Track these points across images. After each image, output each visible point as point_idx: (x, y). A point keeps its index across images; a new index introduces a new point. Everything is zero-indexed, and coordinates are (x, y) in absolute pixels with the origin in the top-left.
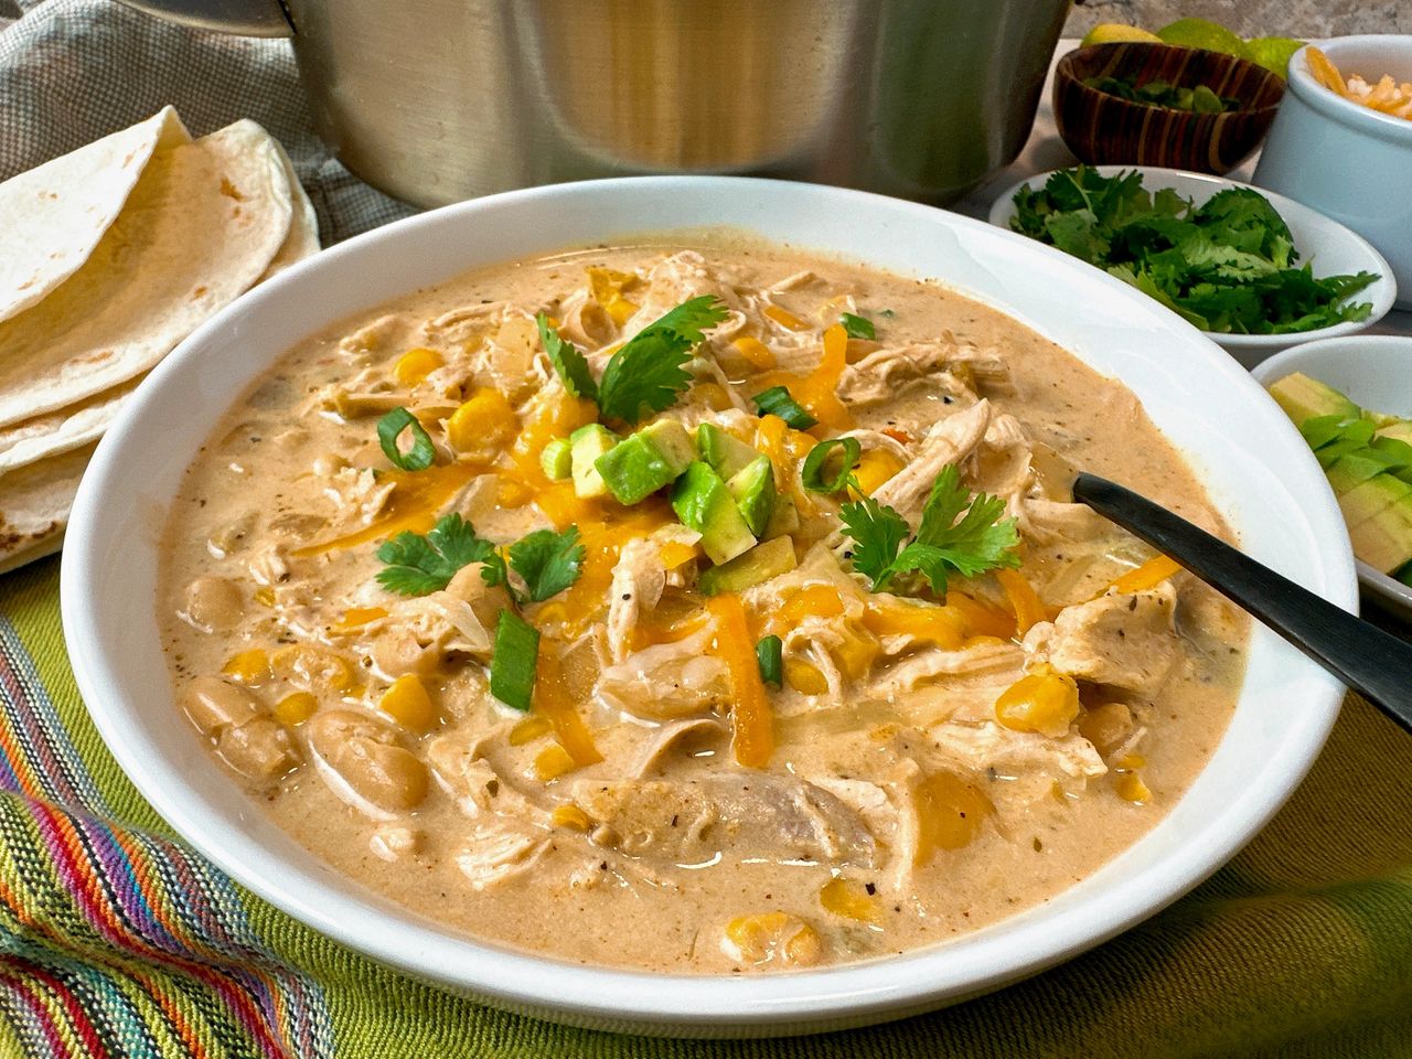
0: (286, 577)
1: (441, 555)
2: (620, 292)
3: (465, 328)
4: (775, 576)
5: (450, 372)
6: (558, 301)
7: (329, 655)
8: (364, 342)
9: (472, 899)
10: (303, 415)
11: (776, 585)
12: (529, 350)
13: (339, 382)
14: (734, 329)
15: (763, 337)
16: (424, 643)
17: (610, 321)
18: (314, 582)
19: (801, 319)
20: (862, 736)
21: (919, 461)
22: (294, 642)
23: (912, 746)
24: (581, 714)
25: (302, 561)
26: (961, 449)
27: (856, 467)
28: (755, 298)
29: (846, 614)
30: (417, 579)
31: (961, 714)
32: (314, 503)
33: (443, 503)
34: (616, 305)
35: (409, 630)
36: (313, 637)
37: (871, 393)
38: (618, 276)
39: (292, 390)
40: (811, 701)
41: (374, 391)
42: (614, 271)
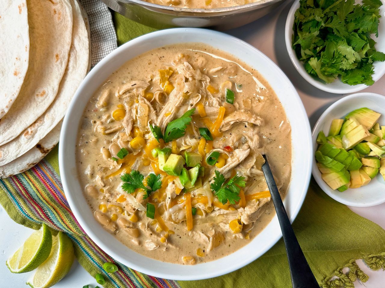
0: (104, 186)
1: (134, 179)
2: (168, 80)
3: (129, 97)
4: (197, 189)
5: (128, 123)
6: (152, 80)
7: (117, 207)
8: (104, 105)
9: (148, 251)
10: (95, 131)
11: (197, 191)
12: (146, 118)
13: (101, 118)
14: (198, 101)
15: (205, 102)
16: (134, 209)
17: (166, 94)
18: (110, 187)
19: (216, 88)
20: (207, 224)
21: (231, 162)
22: (110, 202)
23: (215, 226)
24: (162, 218)
25: (106, 181)
26: (240, 161)
27: (218, 162)
28: (205, 82)
29: (208, 206)
30: (130, 188)
31: (224, 221)
32: (105, 163)
33: (132, 164)
34: (167, 86)
35: (131, 206)
36: (114, 201)
37: (227, 128)
38: (168, 72)
39: (90, 122)
40: (200, 217)
41: (110, 123)
42: (167, 70)
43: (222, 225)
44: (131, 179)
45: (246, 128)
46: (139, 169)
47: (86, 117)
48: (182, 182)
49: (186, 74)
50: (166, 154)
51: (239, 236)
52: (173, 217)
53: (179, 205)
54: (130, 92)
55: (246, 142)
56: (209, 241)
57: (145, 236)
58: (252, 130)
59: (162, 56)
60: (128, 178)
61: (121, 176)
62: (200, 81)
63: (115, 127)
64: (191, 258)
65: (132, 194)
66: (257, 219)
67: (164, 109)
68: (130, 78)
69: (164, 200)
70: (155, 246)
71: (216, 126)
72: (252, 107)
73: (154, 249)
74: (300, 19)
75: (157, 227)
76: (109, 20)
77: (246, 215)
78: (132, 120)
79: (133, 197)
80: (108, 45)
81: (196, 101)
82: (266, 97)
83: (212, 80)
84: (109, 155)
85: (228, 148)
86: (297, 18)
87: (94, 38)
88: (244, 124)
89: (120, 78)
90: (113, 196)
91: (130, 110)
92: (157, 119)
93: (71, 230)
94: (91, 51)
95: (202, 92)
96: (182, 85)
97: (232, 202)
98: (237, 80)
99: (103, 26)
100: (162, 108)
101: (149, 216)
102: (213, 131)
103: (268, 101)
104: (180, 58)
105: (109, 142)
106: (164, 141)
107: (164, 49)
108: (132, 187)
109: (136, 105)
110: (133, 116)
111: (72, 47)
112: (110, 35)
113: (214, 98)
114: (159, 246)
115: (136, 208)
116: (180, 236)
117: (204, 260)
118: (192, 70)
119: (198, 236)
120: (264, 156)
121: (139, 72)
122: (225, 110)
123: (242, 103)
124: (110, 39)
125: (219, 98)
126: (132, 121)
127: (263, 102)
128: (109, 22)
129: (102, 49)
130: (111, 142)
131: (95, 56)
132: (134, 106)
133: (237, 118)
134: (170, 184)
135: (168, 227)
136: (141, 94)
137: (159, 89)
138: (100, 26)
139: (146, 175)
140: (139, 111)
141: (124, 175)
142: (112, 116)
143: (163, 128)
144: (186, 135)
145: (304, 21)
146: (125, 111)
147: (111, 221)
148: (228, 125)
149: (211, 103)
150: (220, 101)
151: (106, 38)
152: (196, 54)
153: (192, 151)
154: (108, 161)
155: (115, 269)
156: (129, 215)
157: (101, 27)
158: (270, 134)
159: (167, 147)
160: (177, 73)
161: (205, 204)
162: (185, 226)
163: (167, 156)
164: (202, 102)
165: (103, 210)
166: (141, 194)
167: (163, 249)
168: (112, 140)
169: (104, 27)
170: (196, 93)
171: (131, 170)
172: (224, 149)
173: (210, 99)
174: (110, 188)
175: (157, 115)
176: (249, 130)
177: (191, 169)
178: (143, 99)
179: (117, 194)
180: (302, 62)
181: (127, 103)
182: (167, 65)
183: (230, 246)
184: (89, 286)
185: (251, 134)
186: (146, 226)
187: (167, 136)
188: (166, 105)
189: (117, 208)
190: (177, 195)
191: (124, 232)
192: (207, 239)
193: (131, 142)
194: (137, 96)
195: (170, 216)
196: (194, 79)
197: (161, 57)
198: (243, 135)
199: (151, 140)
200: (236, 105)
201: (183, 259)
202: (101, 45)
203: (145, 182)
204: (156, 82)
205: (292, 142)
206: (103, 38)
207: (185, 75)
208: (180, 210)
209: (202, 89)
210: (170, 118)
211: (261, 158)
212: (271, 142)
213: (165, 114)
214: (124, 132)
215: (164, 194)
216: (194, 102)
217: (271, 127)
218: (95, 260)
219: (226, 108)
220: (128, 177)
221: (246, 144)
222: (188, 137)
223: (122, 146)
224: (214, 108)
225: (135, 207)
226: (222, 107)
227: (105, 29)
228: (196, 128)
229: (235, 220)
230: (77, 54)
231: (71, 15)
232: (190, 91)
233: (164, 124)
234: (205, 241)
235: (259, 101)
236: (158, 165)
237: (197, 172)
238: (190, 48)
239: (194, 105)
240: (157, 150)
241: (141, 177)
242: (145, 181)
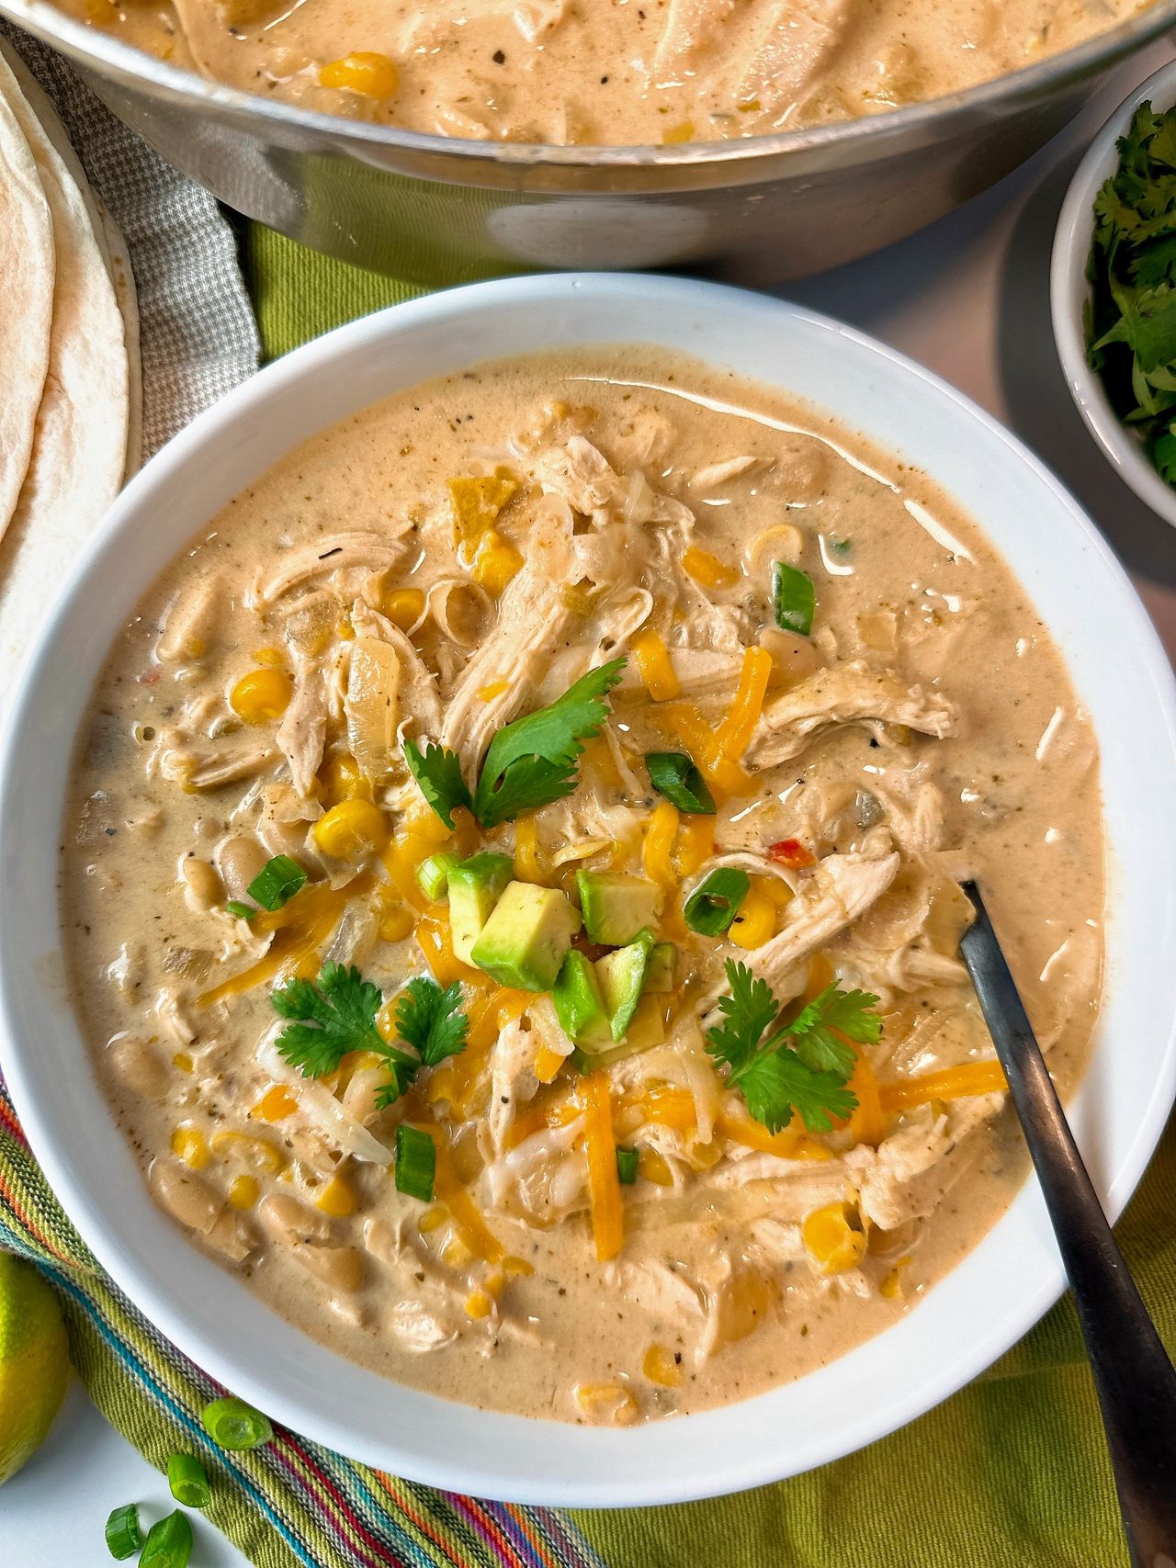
0: (194, 1042)
1: (332, 1006)
2: (495, 523)
3: (306, 609)
4: (642, 1051)
5: (302, 738)
6: (415, 528)
7: (256, 1140)
8: (188, 653)
9: (407, 1358)
10: (148, 778)
11: (642, 1066)
12: (389, 712)
13: (175, 716)
14: (635, 626)
15: (672, 627)
16: (336, 1156)
17: (483, 594)
18: (222, 1043)
19: (727, 563)
20: (694, 1228)
21: (805, 921)
22: (222, 1117)
23: (732, 1237)
24: (471, 1197)
25: (203, 1015)
26: (852, 915)
27: (740, 920)
28: (669, 532)
29: (697, 1139)
30: (315, 1049)
31: (780, 1214)
32: (195, 928)
33: (324, 936)
34: (488, 555)
35: (319, 1140)
36: (238, 1113)
37: (783, 753)
38: (492, 489)
39: (125, 732)
40: (659, 1192)
41: (218, 735)
42: (487, 479)
43: (765, 1231)
44: (318, 1005)
45: (873, 750)
46: (355, 958)
47: (107, 712)
48: (564, 1021)
49: (577, 498)
50: (483, 883)
51: (852, 1287)
52: (524, 1194)
53: (553, 1133)
54: (311, 590)
55: (879, 817)
56: (706, 1311)
57: (392, 1285)
58: (905, 758)
59: (463, 413)
60: (304, 1000)
61: (271, 993)
62: (649, 528)
63: (243, 755)
64: (616, 1392)
65: (321, 1077)
66: (939, 1198)
67: (476, 665)
68: (311, 520)
69: (481, 1108)
70: (437, 1334)
71: (724, 745)
72: (903, 650)
73: (437, 1348)
74: (1120, 226)
75: (449, 1240)
76: (223, 262)
77: (884, 1186)
78: (320, 718)
79: (328, 1094)
80: (218, 377)
81: (629, 623)
82: (968, 599)
83: (705, 525)
84: (216, 892)
85: (789, 848)
86: (1106, 221)
87: (158, 347)
88: (866, 729)
89: (266, 522)
90: (235, 1090)
91: (315, 675)
92: (441, 713)
93: (45, 1247)
94: (139, 404)
95: (659, 581)
96: (561, 548)
97: (816, 1119)
98: (825, 520)
99: (197, 292)
100: (467, 660)
101: (409, 1187)
102: (714, 767)
103: (982, 618)
104: (548, 421)
105: (215, 829)
106: (477, 822)
107: (469, 381)
108: (324, 1046)
109: (341, 648)
110: (328, 700)
111: (51, 385)
112: (228, 332)
113: (717, 610)
114: (461, 1335)
115: (346, 1152)
116: (562, 1284)
117: (679, 1401)
118: (605, 475)
119: (651, 1288)
120: (971, 888)
121: (356, 493)
122: (768, 666)
123: (853, 630)
124: (228, 349)
125: (740, 607)
126: (321, 726)
127: (958, 621)
128: (225, 272)
129: (189, 395)
130: (227, 827)
131: (160, 426)
132: (334, 654)
133: (830, 700)
134: (509, 1029)
135: (503, 1243)
136: (366, 596)
137: (453, 569)
138: (182, 291)
139: (393, 985)
140: (353, 675)
141: (285, 986)
142: (228, 702)
143: (472, 756)
144: (582, 787)
145: (1140, 236)
146: (292, 677)
147: (229, 1211)
148: (788, 735)
149: (700, 630)
150: (746, 620)
151: (210, 346)
152: (627, 398)
153: (611, 868)
154: (211, 922)
155: (256, 1431)
156: (313, 1182)
157: (188, 294)
158: (996, 778)
159: (493, 848)
160: (538, 491)
161: (682, 1126)
162: (586, 1234)
163: (491, 889)
164: (659, 630)
165: (188, 1155)
166: (365, 1080)
167: (477, 1348)
168: (231, 818)
169: (202, 294)
170: (629, 585)
171: (320, 964)
172: (768, 857)
173: (695, 614)
174: (220, 1050)
175: (443, 694)
176: (889, 762)
177: (609, 958)
178: (371, 621)
179: (256, 1080)
180: (1136, 433)
181: (297, 641)
182: (487, 457)
183: (804, 1331)
184: (139, 1511)
185: (904, 779)
186: (392, 1234)
187: (491, 794)
188: (487, 644)
189: (256, 1148)
190: (542, 1087)
191: (293, 1265)
192: (695, 1300)
193: (319, 825)
194: (346, 608)
195: (512, 1188)
196: (616, 517)
197: (458, 421)
198: (860, 787)
199: (413, 816)
200: (826, 637)
201: (575, 1395)
202: (185, 377)
203: (385, 1020)
204: (438, 536)
205: (1104, 817)
206: (195, 346)
207: (574, 502)
208: (558, 1157)
209: (656, 566)
210: (504, 707)
211: (954, 900)
212: (1000, 820)
213: (481, 689)
214: (287, 779)
215: (482, 1080)
216: (620, 630)
217: (1000, 743)
218: (163, 1389)
219: (776, 655)
220: (304, 995)
221: (879, 831)
222: (595, 798)
223: (276, 849)
224: (714, 655)
225: (338, 1144)
226: (754, 648)
227: (207, 305)
228: (629, 756)
229: (831, 1207)
230: (76, 420)
231: (43, 243)
232: (599, 574)
233: (477, 737)
234: (681, 1309)
235: (938, 617)
236: (448, 937)
237: (637, 973)
238: (598, 370)
239: (619, 642)
240: (443, 865)
241: (370, 994)
242: (387, 1018)
